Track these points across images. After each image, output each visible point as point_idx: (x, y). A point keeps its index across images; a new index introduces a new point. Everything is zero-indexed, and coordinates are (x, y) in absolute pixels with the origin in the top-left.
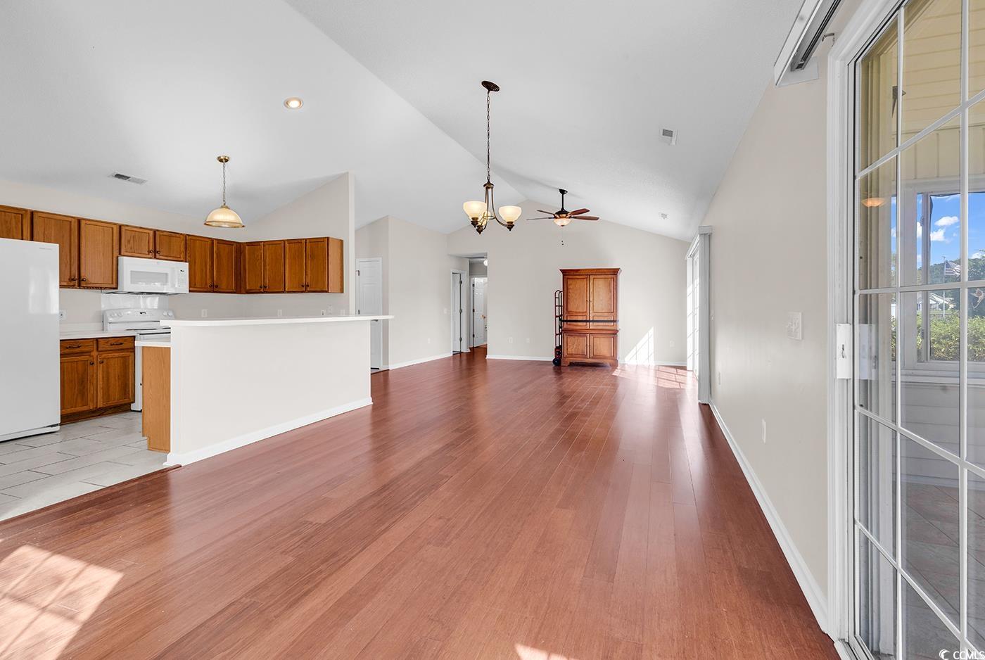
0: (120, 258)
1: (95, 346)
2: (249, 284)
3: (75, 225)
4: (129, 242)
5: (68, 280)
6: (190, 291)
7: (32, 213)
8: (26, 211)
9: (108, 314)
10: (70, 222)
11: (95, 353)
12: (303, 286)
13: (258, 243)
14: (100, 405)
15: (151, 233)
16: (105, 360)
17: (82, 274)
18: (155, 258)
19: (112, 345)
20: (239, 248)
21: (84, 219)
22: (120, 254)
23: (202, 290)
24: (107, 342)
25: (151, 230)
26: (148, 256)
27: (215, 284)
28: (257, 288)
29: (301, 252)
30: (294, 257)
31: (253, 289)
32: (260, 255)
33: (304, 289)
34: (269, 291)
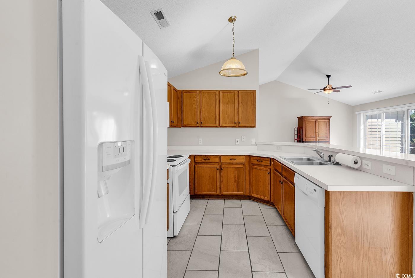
2: (186, 121)
12: (235, 123)
13: (195, 92)
20: (178, 94)
28: (194, 124)
29: (233, 99)
30: (227, 103)
31: (190, 125)
32: (196, 100)
33: (235, 125)
34: (205, 126)
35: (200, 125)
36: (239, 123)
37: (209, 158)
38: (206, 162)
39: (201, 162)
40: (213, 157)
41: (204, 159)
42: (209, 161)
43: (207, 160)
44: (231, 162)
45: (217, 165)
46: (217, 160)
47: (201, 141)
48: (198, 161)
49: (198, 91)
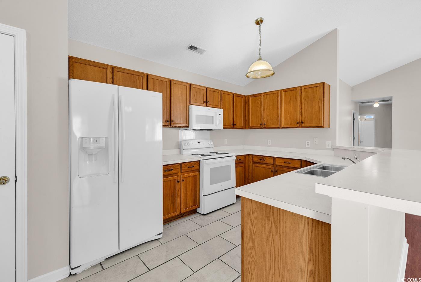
0: (190, 106)
1: (180, 170)
2: (252, 123)
3: (168, 84)
4: (194, 95)
5: (165, 122)
6: (224, 128)
7: (147, 75)
8: (144, 74)
9: (183, 143)
10: (166, 82)
11: (179, 174)
12: (297, 123)
13: (259, 95)
14: (183, 211)
15: (205, 89)
16: (185, 179)
17: (172, 118)
18: (207, 106)
19: (188, 167)
20: (246, 99)
21: (173, 80)
22: (190, 104)
23: (228, 127)
24: (186, 166)
25: (205, 87)
26: (203, 105)
27: (234, 123)
28: (258, 125)
29: (296, 97)
30: (289, 102)
31: (255, 126)
32: (260, 103)
33: (298, 125)
34: (267, 127)
35: (263, 126)
36: (302, 123)
37: (264, 159)
38: (261, 162)
39: (257, 161)
40: (267, 158)
41: (260, 160)
42: (264, 162)
43: (263, 161)
44: (286, 165)
45: (272, 167)
46: (271, 161)
47: (271, 142)
48: (255, 160)
49: (262, 93)
